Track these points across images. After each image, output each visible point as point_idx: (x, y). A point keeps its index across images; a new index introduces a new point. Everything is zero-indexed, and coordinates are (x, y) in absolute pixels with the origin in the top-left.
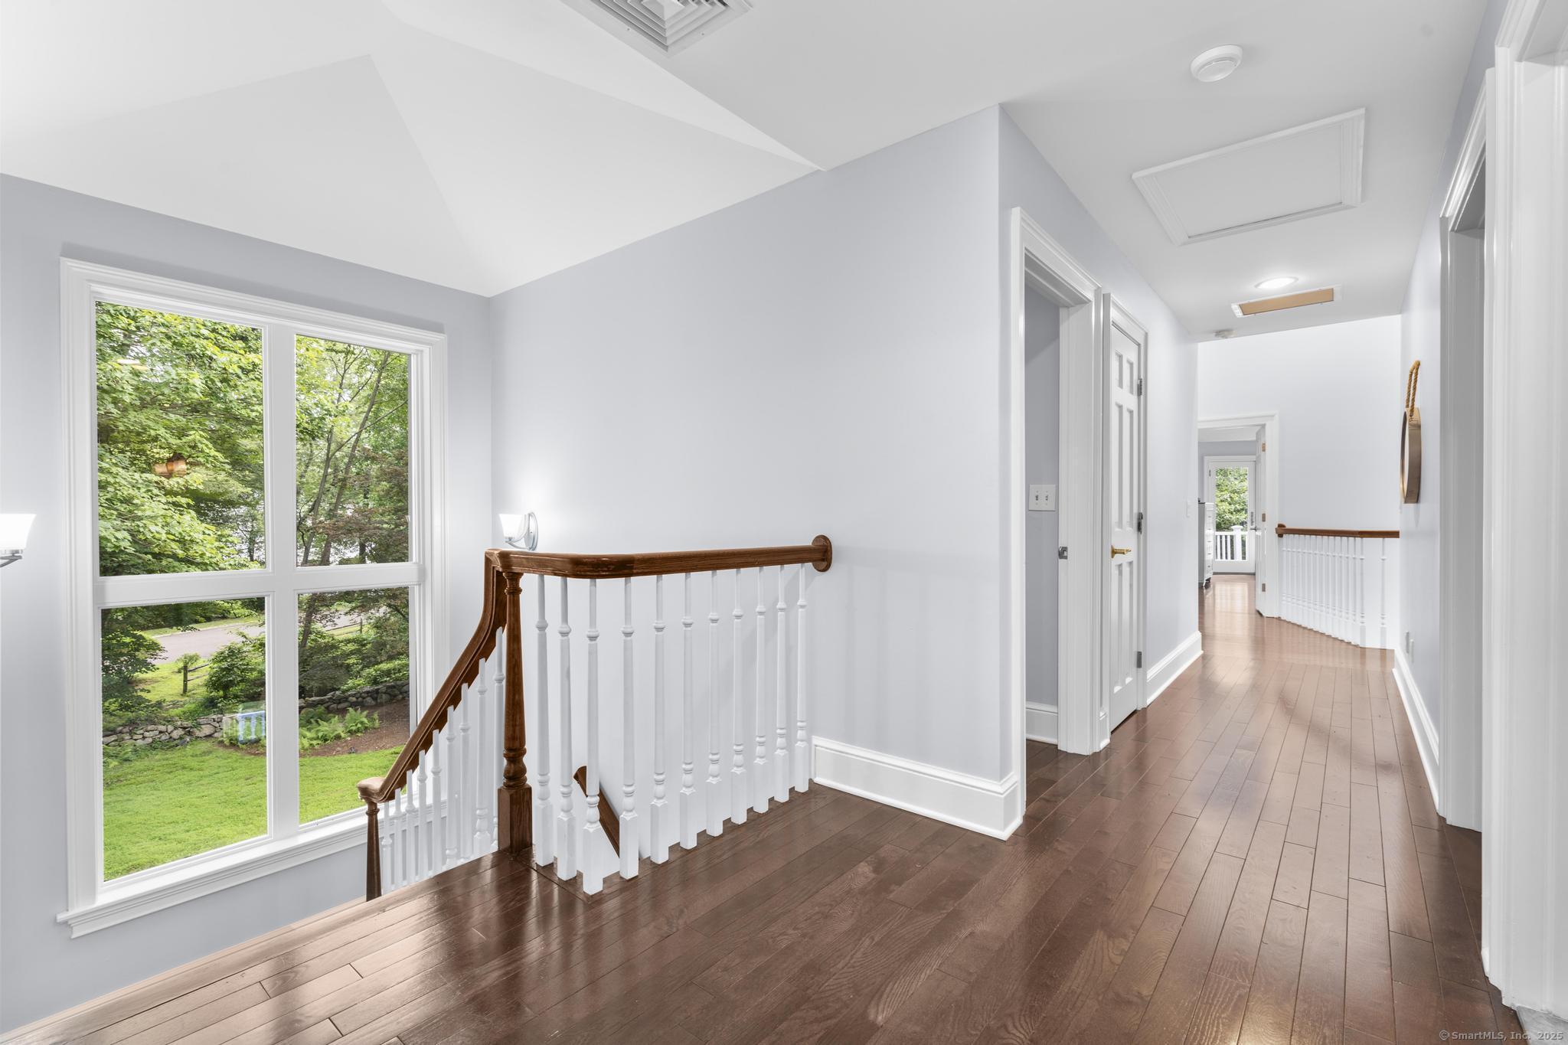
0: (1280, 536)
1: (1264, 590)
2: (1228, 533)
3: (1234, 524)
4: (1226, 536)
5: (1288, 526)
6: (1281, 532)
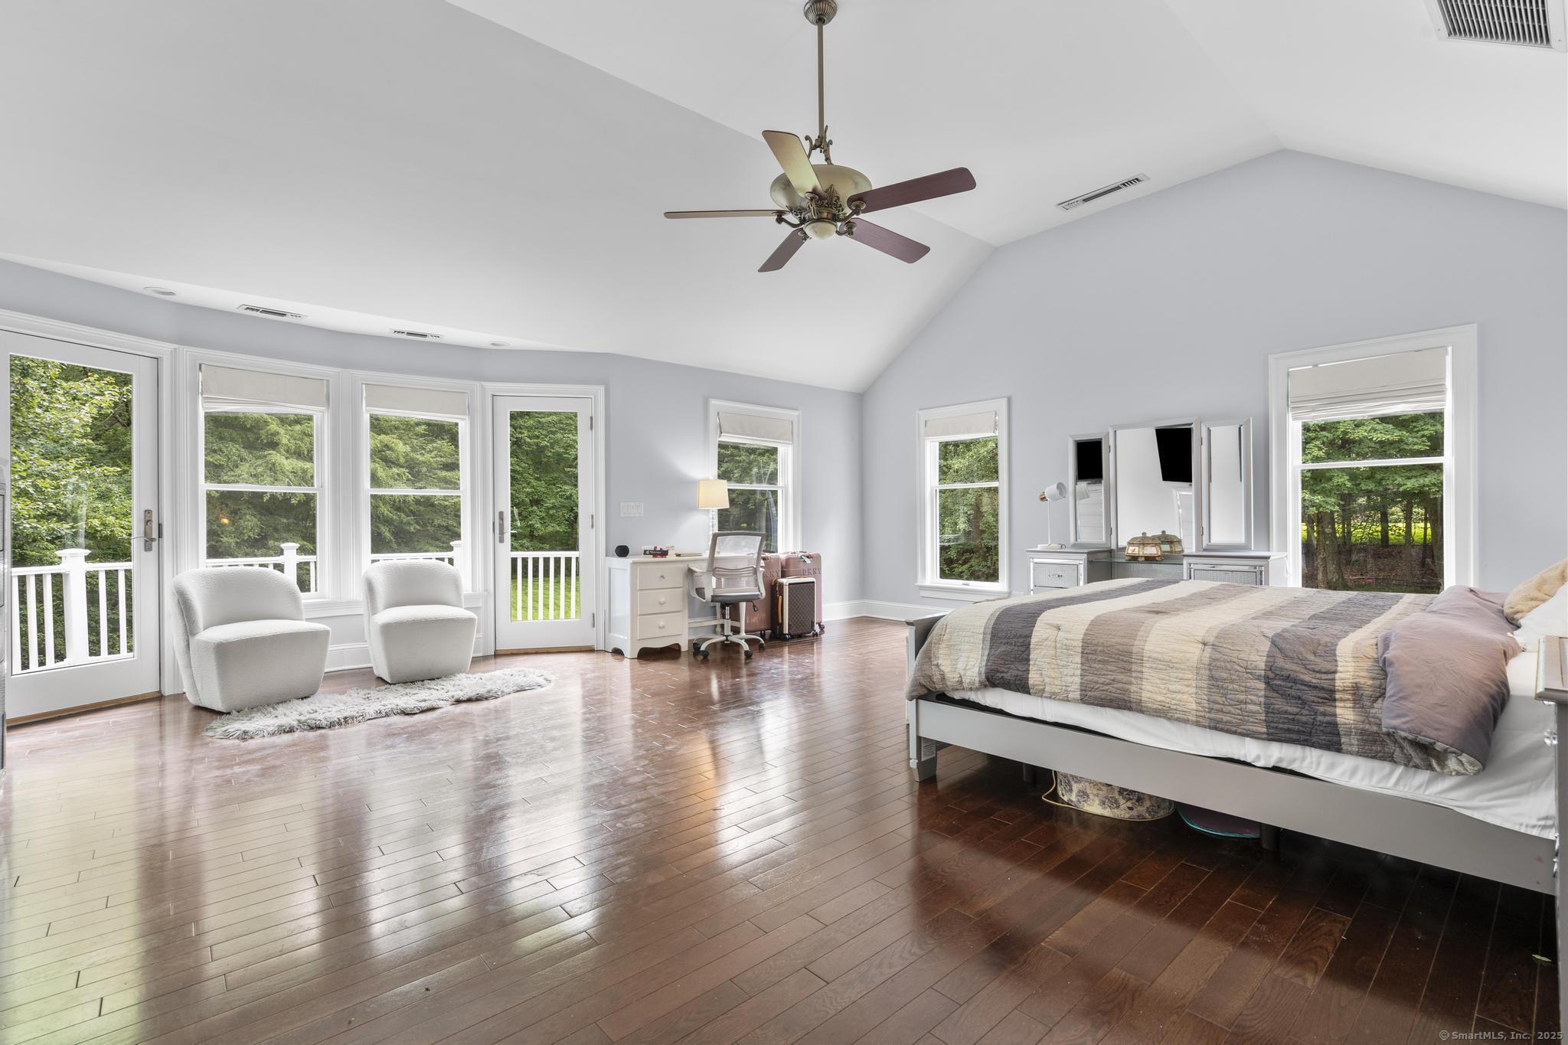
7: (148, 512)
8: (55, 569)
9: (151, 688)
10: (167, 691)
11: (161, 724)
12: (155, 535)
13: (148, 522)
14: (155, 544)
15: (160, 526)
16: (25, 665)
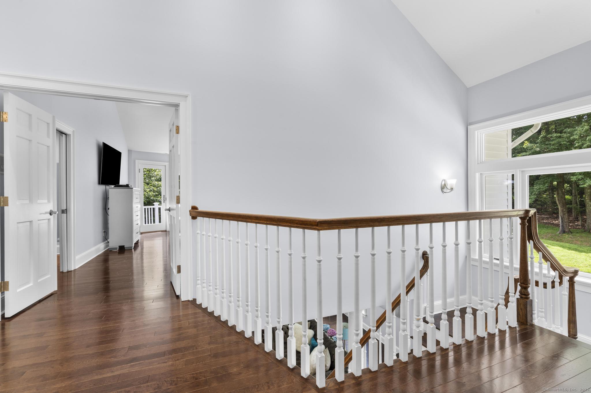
0: (194, 218)
1: (179, 271)
2: (152, 207)
3: (155, 202)
4: (151, 208)
5: (201, 209)
6: (194, 214)
7: (164, 195)
8: (153, 207)
9: (165, 229)
10: (167, 230)
11: (166, 236)
12: (165, 200)
13: (164, 197)
14: (165, 201)
15: (166, 198)
16: (145, 223)
